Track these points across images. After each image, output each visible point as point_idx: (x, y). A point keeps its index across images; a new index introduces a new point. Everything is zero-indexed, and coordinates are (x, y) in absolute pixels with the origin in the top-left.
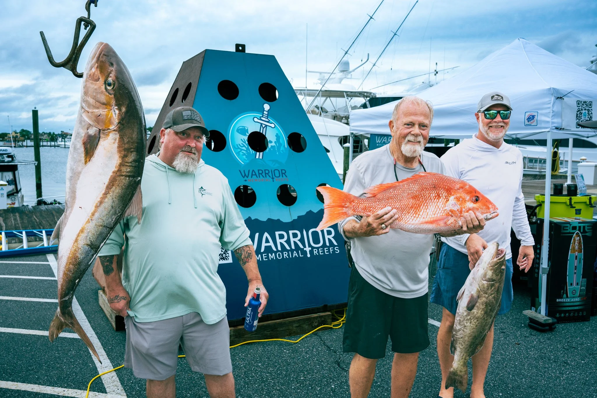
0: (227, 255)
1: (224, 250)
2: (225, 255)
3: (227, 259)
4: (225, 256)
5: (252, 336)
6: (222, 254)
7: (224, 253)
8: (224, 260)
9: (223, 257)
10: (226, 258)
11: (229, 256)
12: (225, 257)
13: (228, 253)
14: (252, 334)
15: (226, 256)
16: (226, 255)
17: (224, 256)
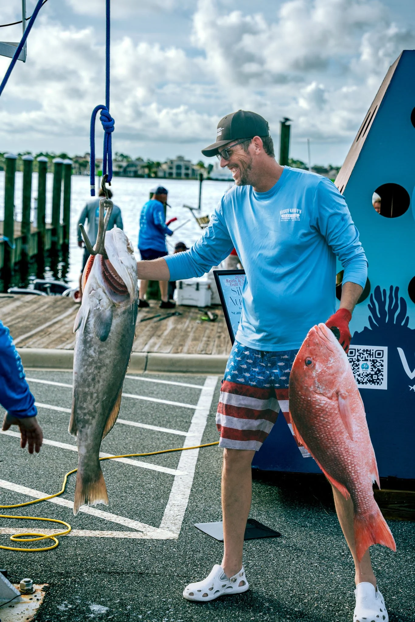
0: (380, 377)
1: (376, 369)
2: (376, 376)
3: (378, 383)
4: (376, 378)
5: (401, 508)
6: (372, 375)
7: (376, 374)
8: (373, 384)
9: (373, 380)
10: (378, 381)
11: (382, 379)
12: (376, 380)
13: (381, 375)
14: (402, 505)
15: (378, 379)
16: (378, 376)
17: (374, 378)
